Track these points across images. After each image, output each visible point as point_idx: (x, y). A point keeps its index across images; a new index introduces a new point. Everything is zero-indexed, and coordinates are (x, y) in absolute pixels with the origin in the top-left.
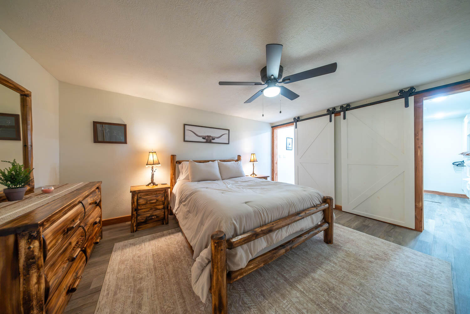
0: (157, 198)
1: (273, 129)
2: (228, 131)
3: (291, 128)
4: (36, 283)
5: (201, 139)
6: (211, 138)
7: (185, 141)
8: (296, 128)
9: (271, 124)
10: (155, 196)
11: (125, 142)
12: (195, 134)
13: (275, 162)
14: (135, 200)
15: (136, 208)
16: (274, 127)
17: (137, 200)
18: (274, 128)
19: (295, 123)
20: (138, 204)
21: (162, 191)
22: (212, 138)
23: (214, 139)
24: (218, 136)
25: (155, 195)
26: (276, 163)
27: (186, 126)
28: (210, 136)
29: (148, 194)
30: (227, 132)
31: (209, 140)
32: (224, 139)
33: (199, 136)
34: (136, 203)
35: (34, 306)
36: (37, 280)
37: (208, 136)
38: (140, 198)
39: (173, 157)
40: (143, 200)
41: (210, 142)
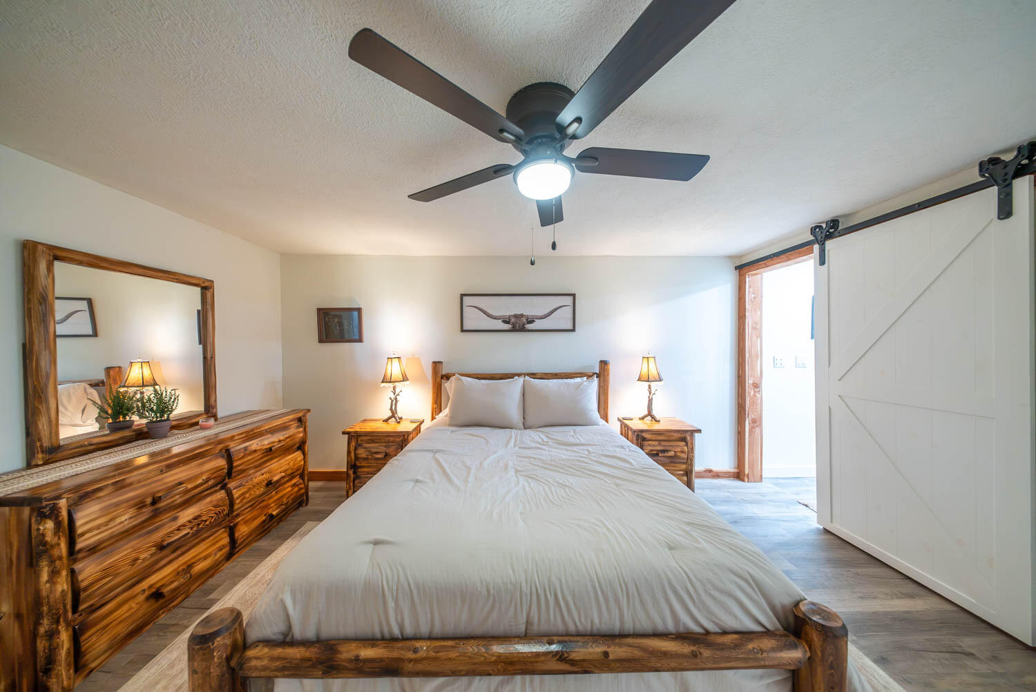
0: (387, 451)
1: (743, 272)
2: (571, 298)
3: (806, 267)
4: (47, 582)
5: (500, 325)
6: (524, 321)
7: (463, 331)
8: (822, 262)
9: (731, 257)
10: (385, 446)
11: (360, 340)
12: (485, 312)
13: (749, 381)
14: (352, 449)
15: (353, 463)
16: (744, 267)
17: (356, 449)
18: (746, 269)
19: (816, 247)
20: (357, 458)
21: (399, 436)
22: (527, 320)
23: (531, 322)
24: (541, 314)
25: (384, 444)
26: (756, 386)
27: (464, 298)
28: (522, 315)
29: (373, 440)
30: (569, 300)
31: (518, 325)
32: (562, 319)
33: (495, 318)
34: (353, 455)
35: (44, 614)
36: (48, 577)
37: (516, 316)
38: (360, 445)
39: (436, 365)
40: (364, 450)
41: (522, 329)
